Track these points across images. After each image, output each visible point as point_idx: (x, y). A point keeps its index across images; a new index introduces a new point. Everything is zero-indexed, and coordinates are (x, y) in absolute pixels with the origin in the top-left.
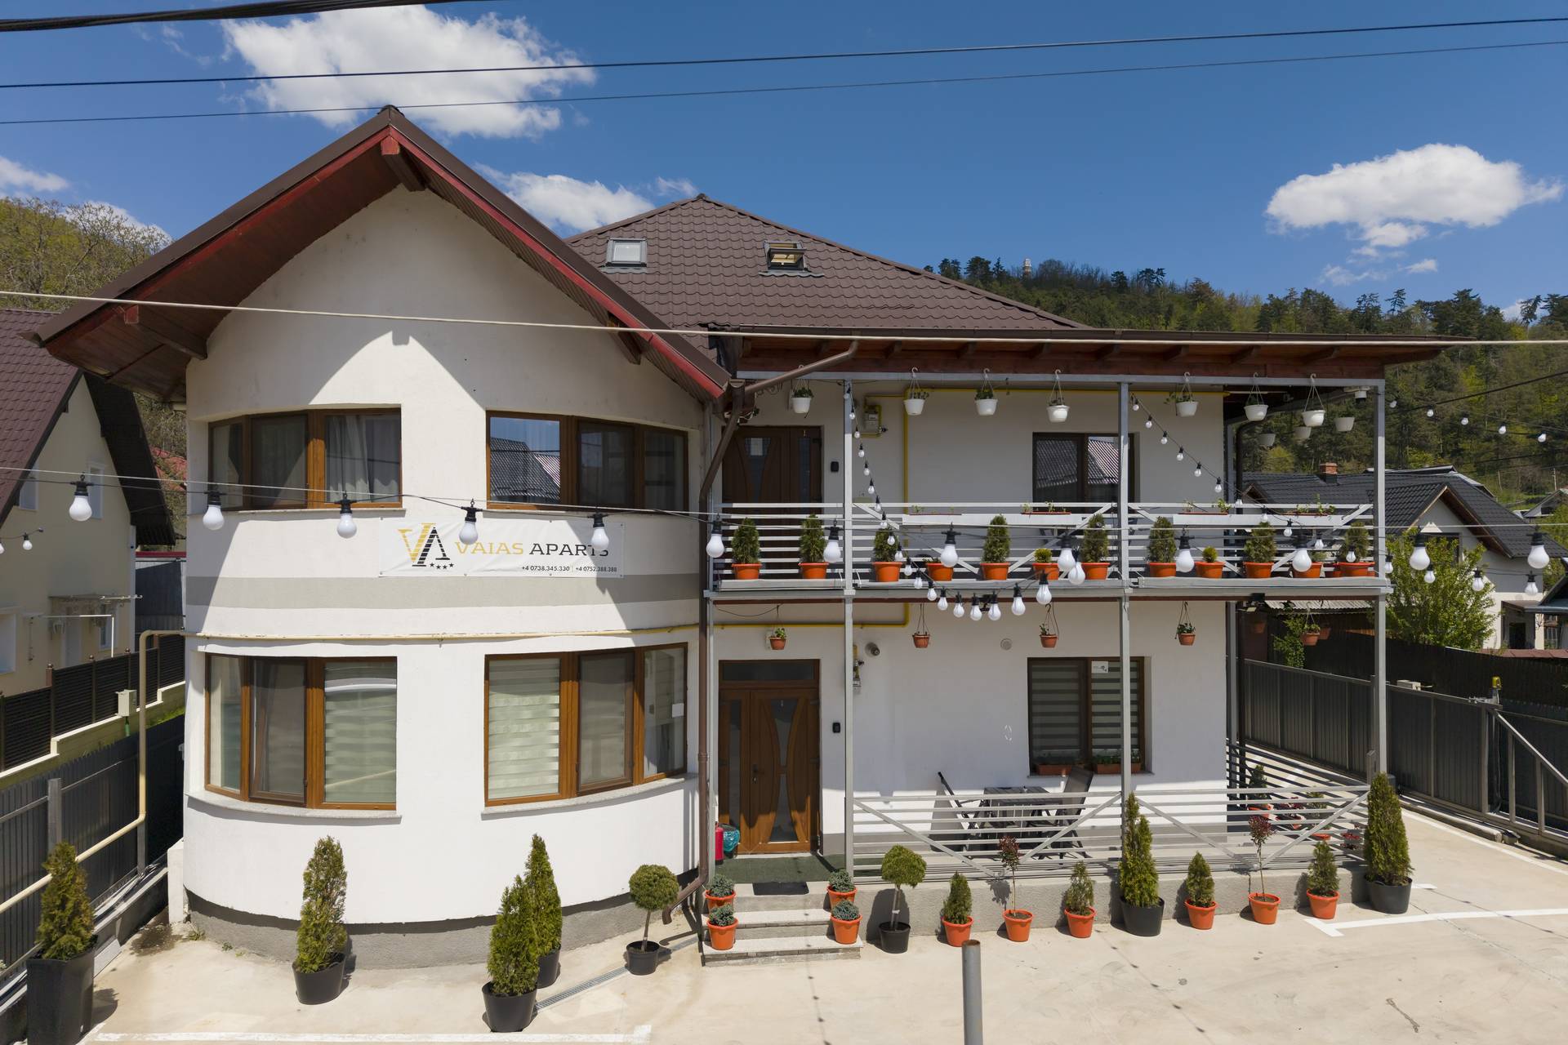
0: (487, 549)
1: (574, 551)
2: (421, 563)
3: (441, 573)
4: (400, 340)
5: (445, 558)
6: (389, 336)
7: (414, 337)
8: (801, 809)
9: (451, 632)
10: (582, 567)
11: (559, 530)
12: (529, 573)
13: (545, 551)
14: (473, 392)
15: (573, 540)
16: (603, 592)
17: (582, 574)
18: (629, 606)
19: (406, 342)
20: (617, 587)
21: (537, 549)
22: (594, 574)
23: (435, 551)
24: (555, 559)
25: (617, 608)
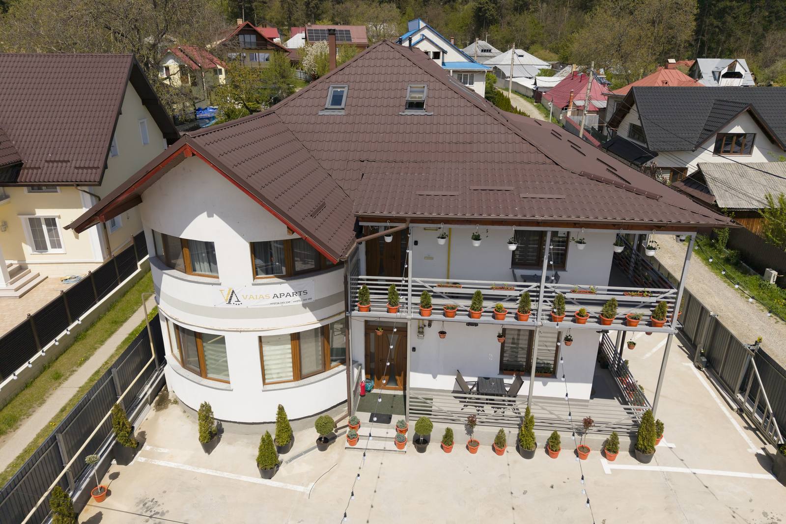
0: (255, 297)
1: (292, 295)
2: (229, 303)
3: (238, 306)
4: (210, 215)
5: (238, 301)
6: (205, 214)
7: (216, 214)
8: (400, 375)
9: (244, 328)
10: (297, 301)
11: (285, 287)
12: (273, 305)
13: (279, 296)
14: (243, 236)
15: (291, 291)
16: (306, 308)
17: (296, 303)
18: (318, 312)
19: (213, 216)
20: (312, 306)
21: (275, 296)
22: (301, 303)
23: (234, 299)
24: (283, 299)
25: (314, 315)
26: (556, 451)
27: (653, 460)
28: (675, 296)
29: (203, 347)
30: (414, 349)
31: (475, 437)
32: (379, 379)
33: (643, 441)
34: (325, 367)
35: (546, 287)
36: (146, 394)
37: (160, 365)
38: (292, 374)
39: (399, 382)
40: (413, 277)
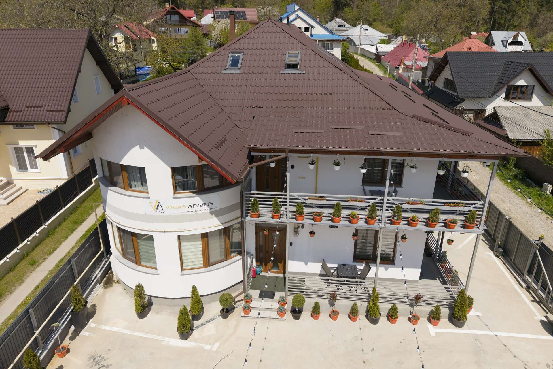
0: (175, 207)
1: (202, 205)
2: (156, 211)
3: (162, 213)
4: (142, 148)
5: (163, 210)
6: (138, 147)
7: (146, 147)
9: (167, 230)
10: (205, 209)
11: (197, 200)
12: (188, 213)
13: (192, 206)
14: (166, 163)
15: (201, 202)
16: (212, 215)
17: (205, 211)
18: (221, 217)
19: (144, 148)
20: (217, 213)
21: (190, 206)
22: (209, 211)
23: (160, 208)
24: (196, 208)
25: (218, 219)
26: (395, 319)
27: (466, 325)
28: (482, 206)
29: (138, 243)
30: (291, 244)
31: (336, 308)
32: (266, 265)
33: (459, 312)
34: (227, 257)
35: (388, 200)
36: (97, 276)
37: (107, 255)
38: (202, 262)
39: (280, 267)
40: (290, 192)
